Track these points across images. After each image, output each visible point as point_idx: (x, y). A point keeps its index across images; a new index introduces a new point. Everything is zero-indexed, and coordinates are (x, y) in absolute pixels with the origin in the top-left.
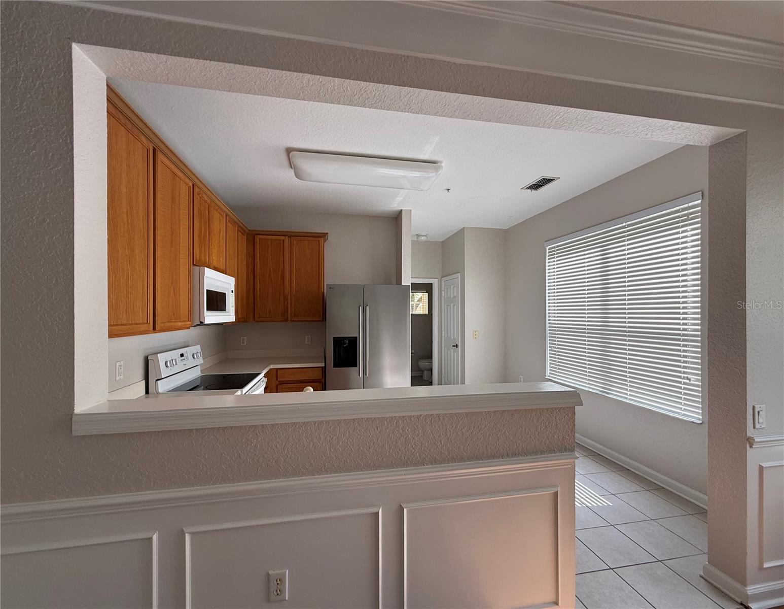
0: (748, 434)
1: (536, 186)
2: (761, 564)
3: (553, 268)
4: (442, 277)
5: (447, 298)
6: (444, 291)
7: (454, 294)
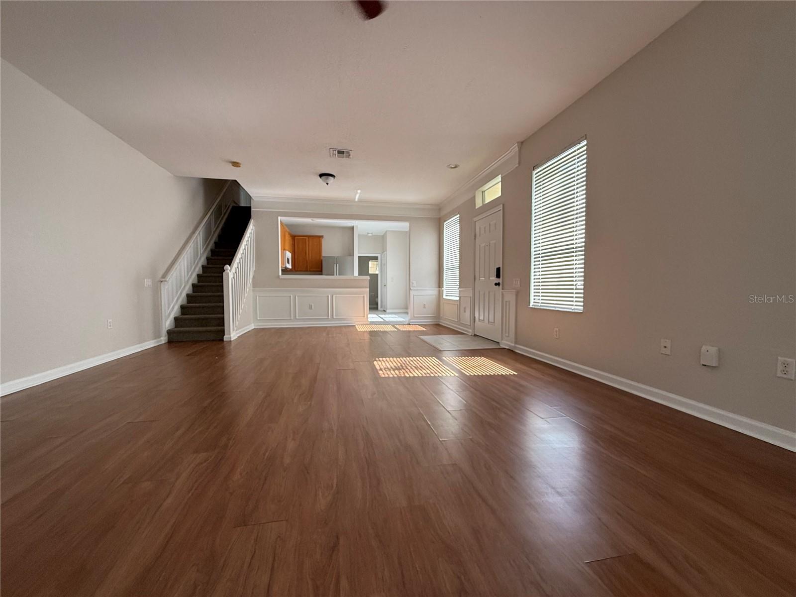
0: (411, 288)
4: (382, 253)
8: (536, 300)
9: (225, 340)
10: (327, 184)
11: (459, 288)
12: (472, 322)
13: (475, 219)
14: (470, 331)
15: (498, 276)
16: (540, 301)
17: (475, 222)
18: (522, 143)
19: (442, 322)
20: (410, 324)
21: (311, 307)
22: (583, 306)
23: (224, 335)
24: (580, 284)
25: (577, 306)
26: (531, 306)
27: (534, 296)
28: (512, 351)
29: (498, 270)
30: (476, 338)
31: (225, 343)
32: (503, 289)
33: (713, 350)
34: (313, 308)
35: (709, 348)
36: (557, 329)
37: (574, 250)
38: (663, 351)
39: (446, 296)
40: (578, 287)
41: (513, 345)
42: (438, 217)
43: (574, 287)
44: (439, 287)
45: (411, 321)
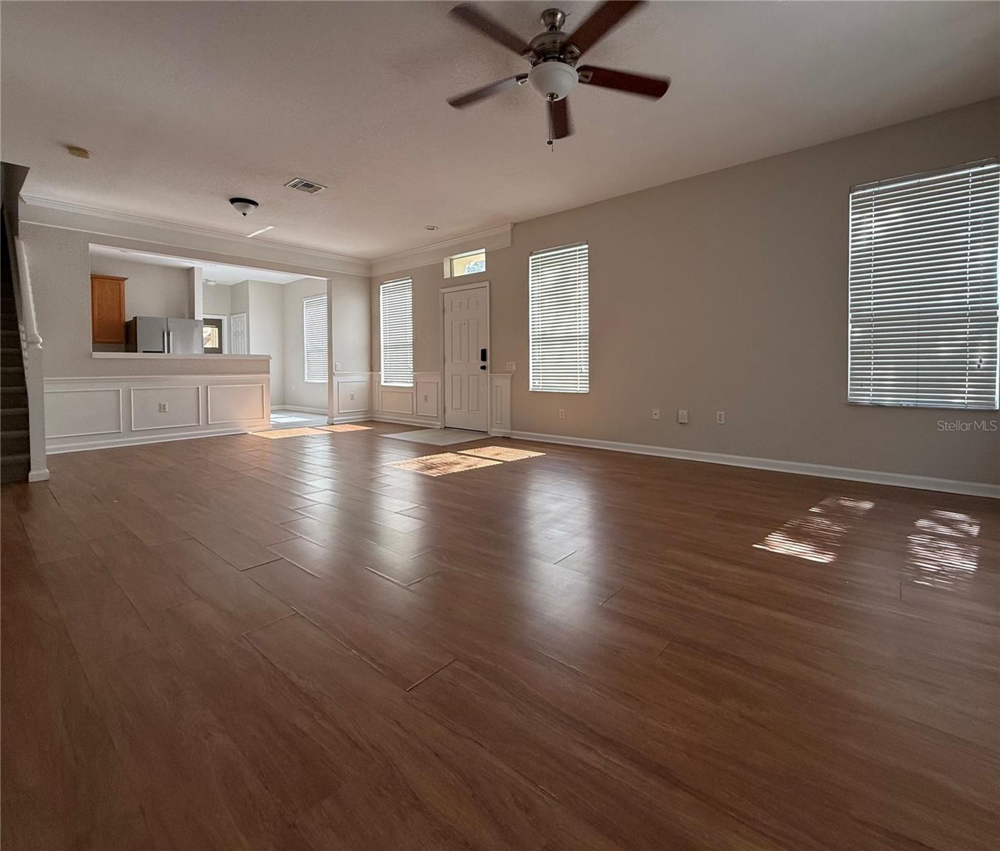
0: (334, 372)
4: (230, 315)
5: (235, 332)
6: (233, 327)
8: (535, 384)
9: (30, 480)
10: (245, 214)
11: (414, 371)
12: (441, 412)
13: (443, 291)
14: (439, 423)
15: (484, 358)
16: (541, 385)
17: (444, 294)
18: (515, 224)
19: (378, 418)
20: (333, 424)
21: (162, 408)
22: (589, 387)
23: (29, 469)
24: (585, 368)
25: (582, 387)
26: (530, 390)
27: (533, 380)
28: (509, 438)
29: (484, 352)
30: (447, 432)
31: (30, 484)
32: (491, 373)
33: (685, 412)
34: (167, 410)
35: (683, 411)
36: (563, 410)
37: (578, 338)
38: (654, 417)
39: (385, 382)
40: (583, 371)
41: (509, 431)
42: (368, 276)
43: (579, 371)
44: (372, 371)
45: (334, 419)
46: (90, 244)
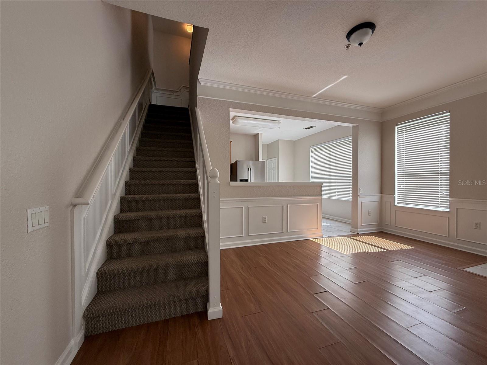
0: (359, 194)
1: (308, 128)
2: (361, 224)
3: (313, 156)
4: (267, 159)
5: (270, 168)
6: (268, 165)
7: (273, 166)
11: (449, 198)
20: (359, 234)
21: (264, 220)
39: (400, 203)
44: (381, 193)
45: (359, 230)
46: (230, 109)
